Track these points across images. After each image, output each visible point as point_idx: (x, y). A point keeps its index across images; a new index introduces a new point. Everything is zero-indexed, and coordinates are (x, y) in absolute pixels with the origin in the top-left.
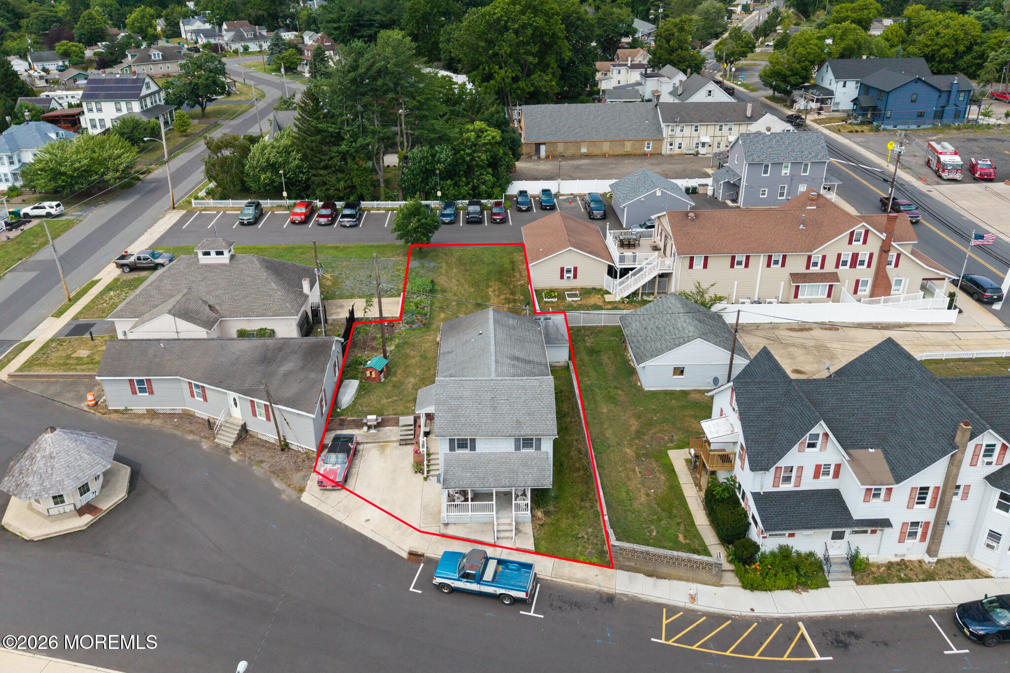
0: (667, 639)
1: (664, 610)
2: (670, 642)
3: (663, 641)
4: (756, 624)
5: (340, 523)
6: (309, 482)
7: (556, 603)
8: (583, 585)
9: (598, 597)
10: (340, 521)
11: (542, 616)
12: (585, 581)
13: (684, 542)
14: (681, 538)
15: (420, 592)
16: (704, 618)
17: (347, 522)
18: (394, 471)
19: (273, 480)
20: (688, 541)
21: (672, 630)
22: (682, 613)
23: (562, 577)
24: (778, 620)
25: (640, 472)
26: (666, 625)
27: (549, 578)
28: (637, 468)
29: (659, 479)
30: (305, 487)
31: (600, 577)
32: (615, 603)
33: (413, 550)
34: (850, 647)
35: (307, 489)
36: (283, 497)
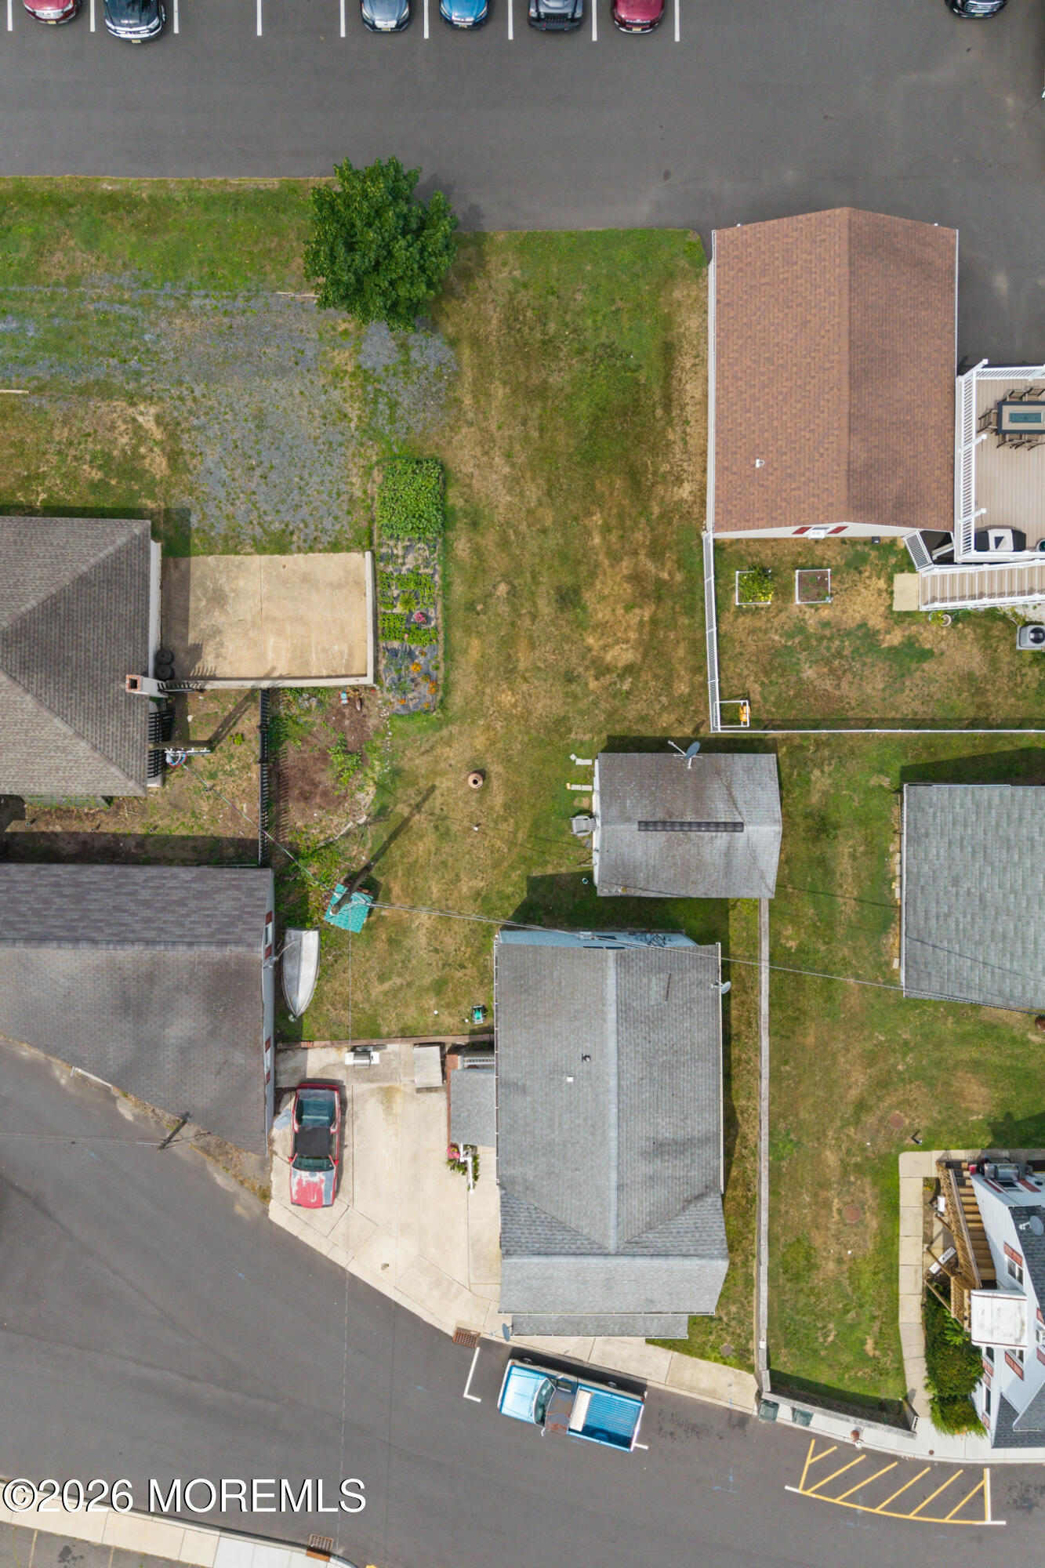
0: (805, 1488)
1: (813, 1442)
2: (808, 1493)
3: (799, 1491)
4: (928, 1469)
5: (343, 1270)
6: (273, 1177)
7: (668, 1427)
8: (708, 1400)
9: (726, 1417)
10: (343, 1265)
11: (646, 1447)
12: (712, 1393)
13: (871, 1353)
14: (869, 1346)
15: (478, 1400)
16: (864, 1456)
17: (354, 1269)
18: (415, 1158)
19: (211, 1167)
20: (877, 1353)
21: (816, 1473)
22: (835, 1448)
23: (680, 1385)
24: (959, 1466)
25: (839, 1211)
26: (811, 1466)
27: (662, 1387)
28: (836, 1200)
29: (866, 1227)
30: (269, 1188)
31: (734, 1388)
32: (749, 1427)
33: (462, 1326)
34: (1035, 1509)
35: (273, 1192)
36: (239, 1210)
